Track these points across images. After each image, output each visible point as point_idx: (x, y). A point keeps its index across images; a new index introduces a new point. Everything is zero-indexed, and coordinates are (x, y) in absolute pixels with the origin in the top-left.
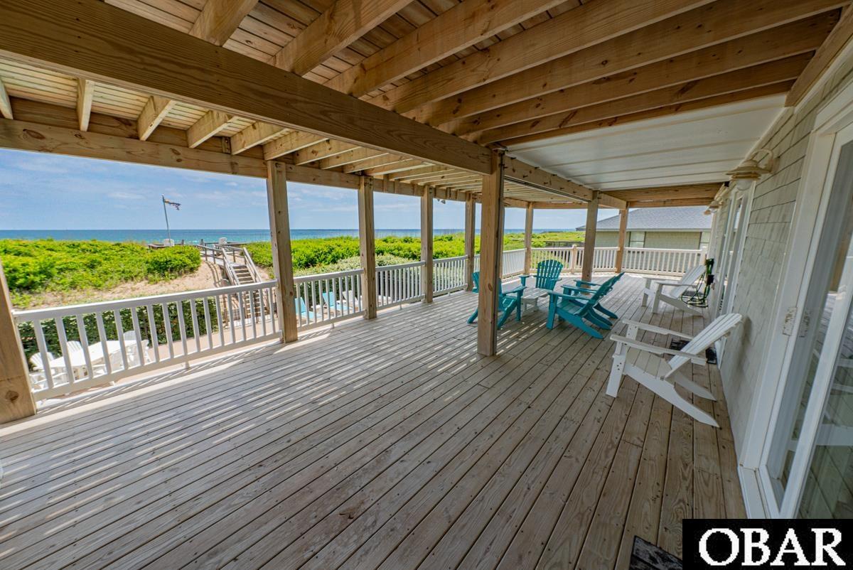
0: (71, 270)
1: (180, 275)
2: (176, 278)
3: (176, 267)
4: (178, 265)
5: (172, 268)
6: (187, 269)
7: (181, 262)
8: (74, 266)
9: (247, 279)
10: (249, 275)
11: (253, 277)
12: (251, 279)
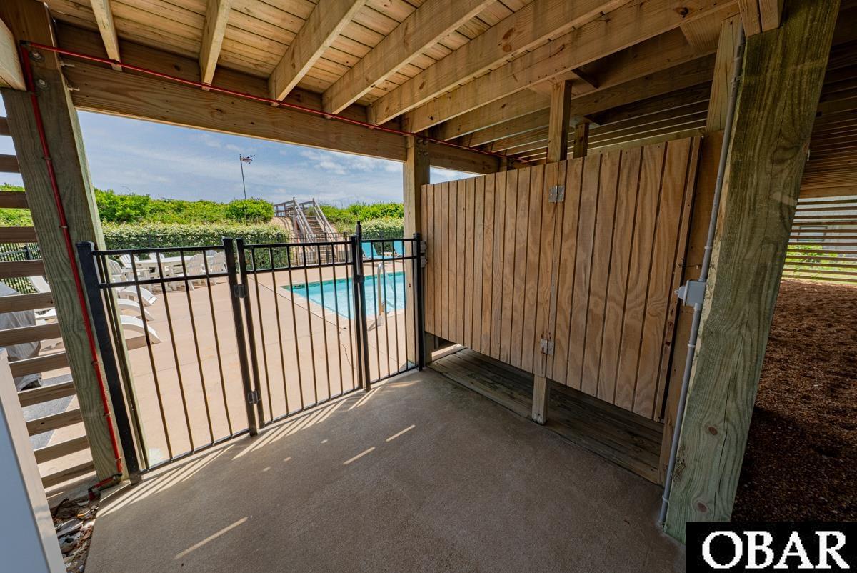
0: (162, 211)
3: (251, 215)
4: (253, 213)
5: (248, 215)
6: (261, 217)
7: (255, 211)
8: (163, 208)
9: (317, 229)
10: (319, 225)
11: (322, 226)
12: (321, 229)
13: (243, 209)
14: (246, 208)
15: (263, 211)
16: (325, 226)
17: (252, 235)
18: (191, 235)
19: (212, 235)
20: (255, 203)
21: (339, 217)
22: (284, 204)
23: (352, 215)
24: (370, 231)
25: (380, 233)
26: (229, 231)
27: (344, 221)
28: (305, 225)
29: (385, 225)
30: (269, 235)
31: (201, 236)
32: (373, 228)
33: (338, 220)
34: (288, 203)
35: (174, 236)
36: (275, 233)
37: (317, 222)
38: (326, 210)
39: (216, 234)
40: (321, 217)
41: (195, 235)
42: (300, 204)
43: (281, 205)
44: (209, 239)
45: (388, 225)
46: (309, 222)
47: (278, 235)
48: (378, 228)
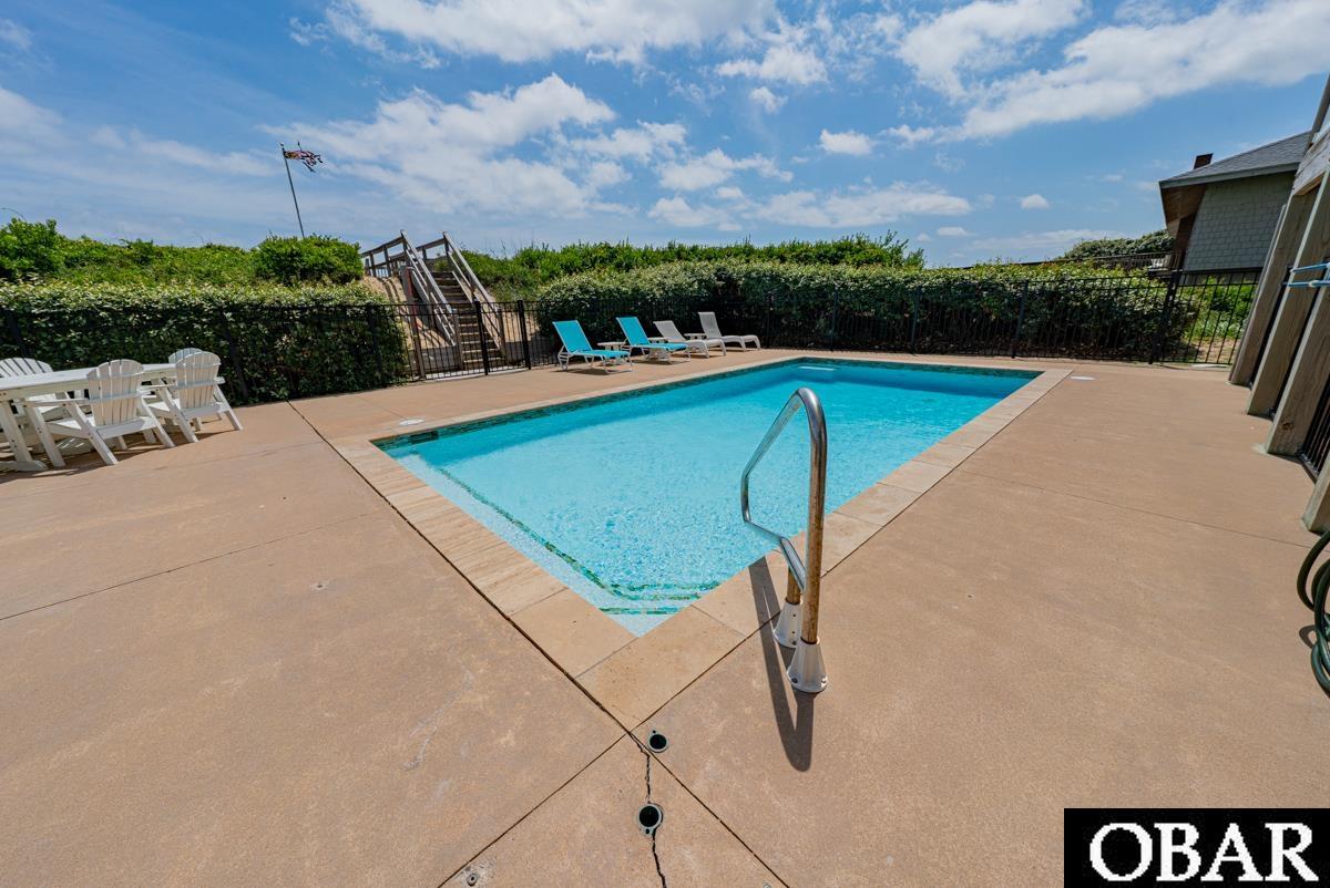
3: (311, 269)
5: (304, 270)
6: (333, 274)
7: (321, 261)
9: (457, 298)
10: (460, 290)
11: (467, 292)
12: (465, 297)
13: (292, 255)
14: (298, 255)
15: (337, 261)
16: (473, 290)
17: (303, 310)
18: (135, 309)
19: (198, 310)
20: (319, 245)
21: (499, 273)
22: (384, 248)
23: (526, 269)
24: (571, 299)
25: (591, 301)
26: (242, 299)
27: (511, 280)
28: (430, 288)
29: (599, 284)
30: (344, 310)
31: (167, 313)
32: (576, 291)
33: (497, 279)
34: (392, 244)
35: (85, 313)
36: (360, 303)
37: (456, 283)
38: (473, 260)
39: (207, 307)
40: (465, 272)
41: (150, 310)
42: (418, 249)
43: (378, 250)
44: (191, 321)
45: (605, 285)
46: (439, 283)
47: (368, 307)
48: (587, 292)
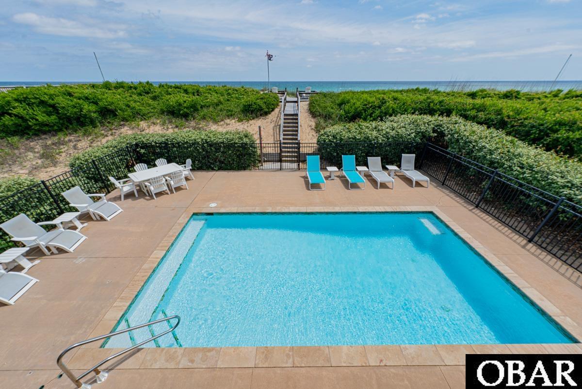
1: (257, 117)
2: (253, 119)
4: (256, 109)
5: (252, 111)
